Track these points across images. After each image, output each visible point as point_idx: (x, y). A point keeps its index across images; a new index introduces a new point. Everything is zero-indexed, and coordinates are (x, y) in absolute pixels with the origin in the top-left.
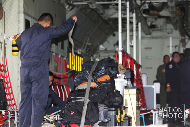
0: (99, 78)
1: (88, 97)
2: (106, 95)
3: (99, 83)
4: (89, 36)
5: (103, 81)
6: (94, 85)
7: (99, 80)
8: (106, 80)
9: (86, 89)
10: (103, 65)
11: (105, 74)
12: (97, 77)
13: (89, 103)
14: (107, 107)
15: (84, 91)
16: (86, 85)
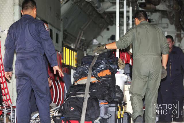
0: (99, 73)
1: (88, 92)
2: (106, 91)
3: (99, 78)
4: (83, 30)
5: (103, 76)
6: (94, 80)
7: (99, 75)
8: (107, 75)
9: (86, 84)
10: (103, 59)
11: (106, 69)
12: (97, 72)
13: (89, 98)
14: (108, 103)
15: (84, 86)
16: (86, 79)
